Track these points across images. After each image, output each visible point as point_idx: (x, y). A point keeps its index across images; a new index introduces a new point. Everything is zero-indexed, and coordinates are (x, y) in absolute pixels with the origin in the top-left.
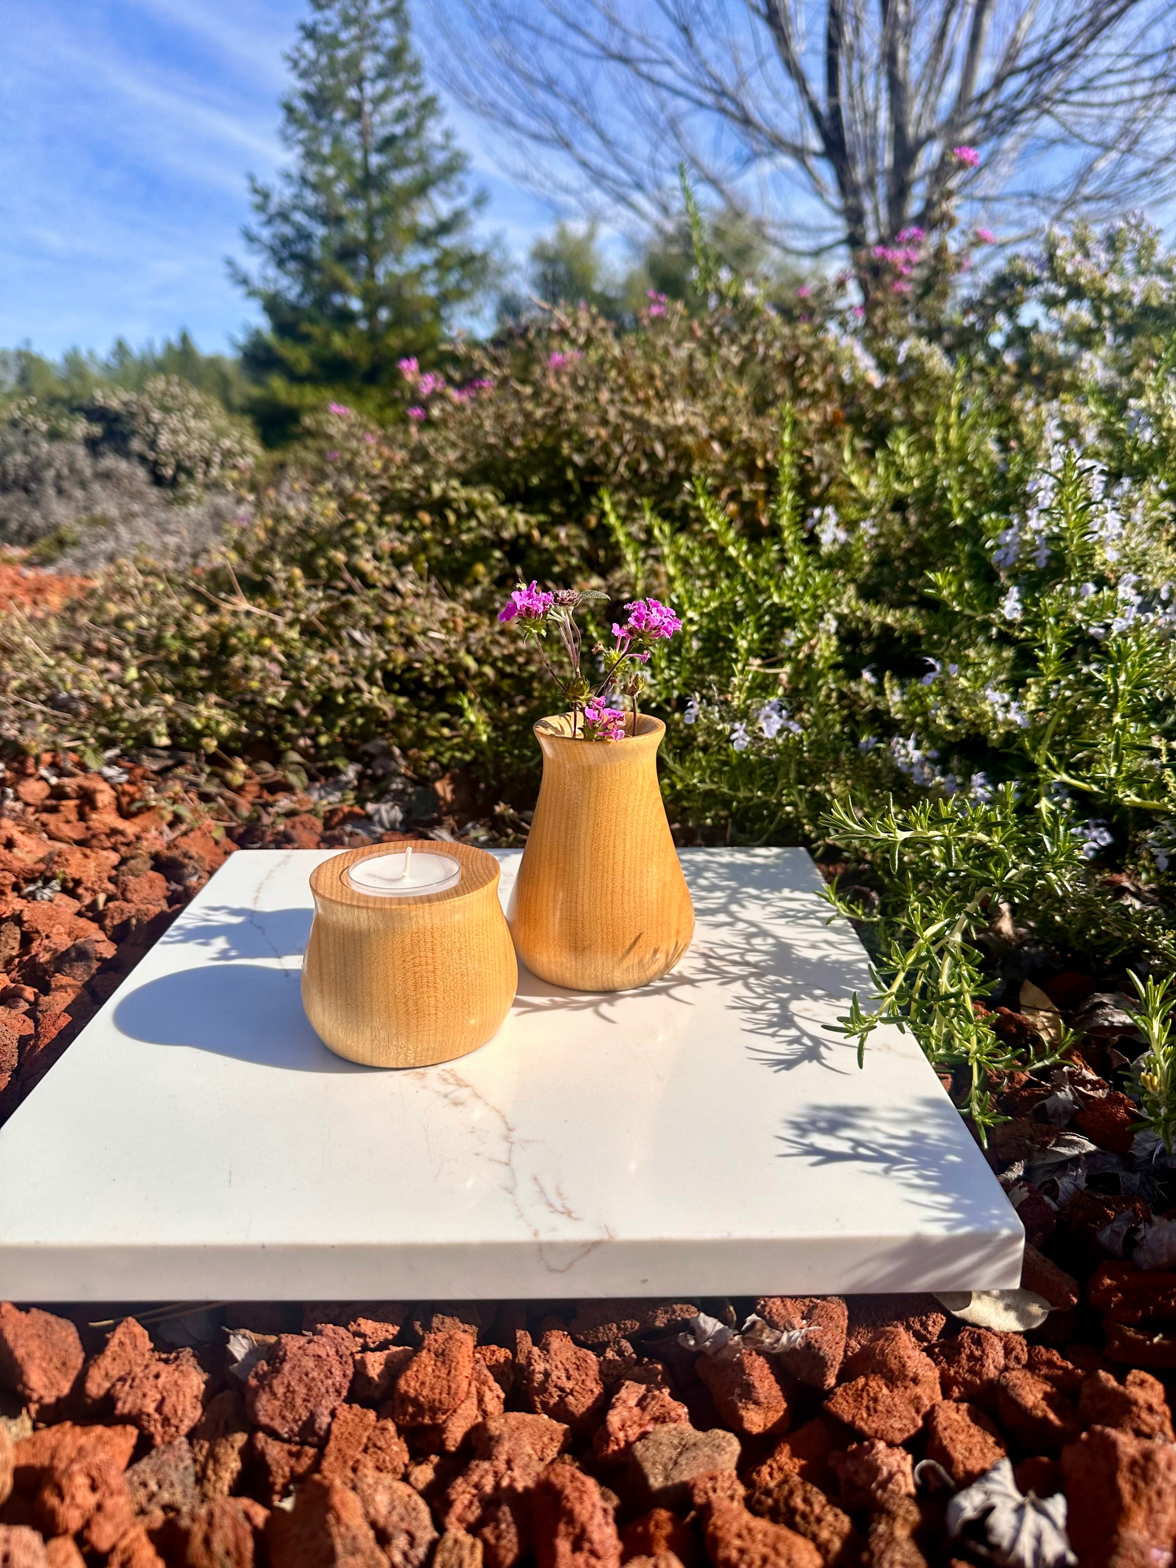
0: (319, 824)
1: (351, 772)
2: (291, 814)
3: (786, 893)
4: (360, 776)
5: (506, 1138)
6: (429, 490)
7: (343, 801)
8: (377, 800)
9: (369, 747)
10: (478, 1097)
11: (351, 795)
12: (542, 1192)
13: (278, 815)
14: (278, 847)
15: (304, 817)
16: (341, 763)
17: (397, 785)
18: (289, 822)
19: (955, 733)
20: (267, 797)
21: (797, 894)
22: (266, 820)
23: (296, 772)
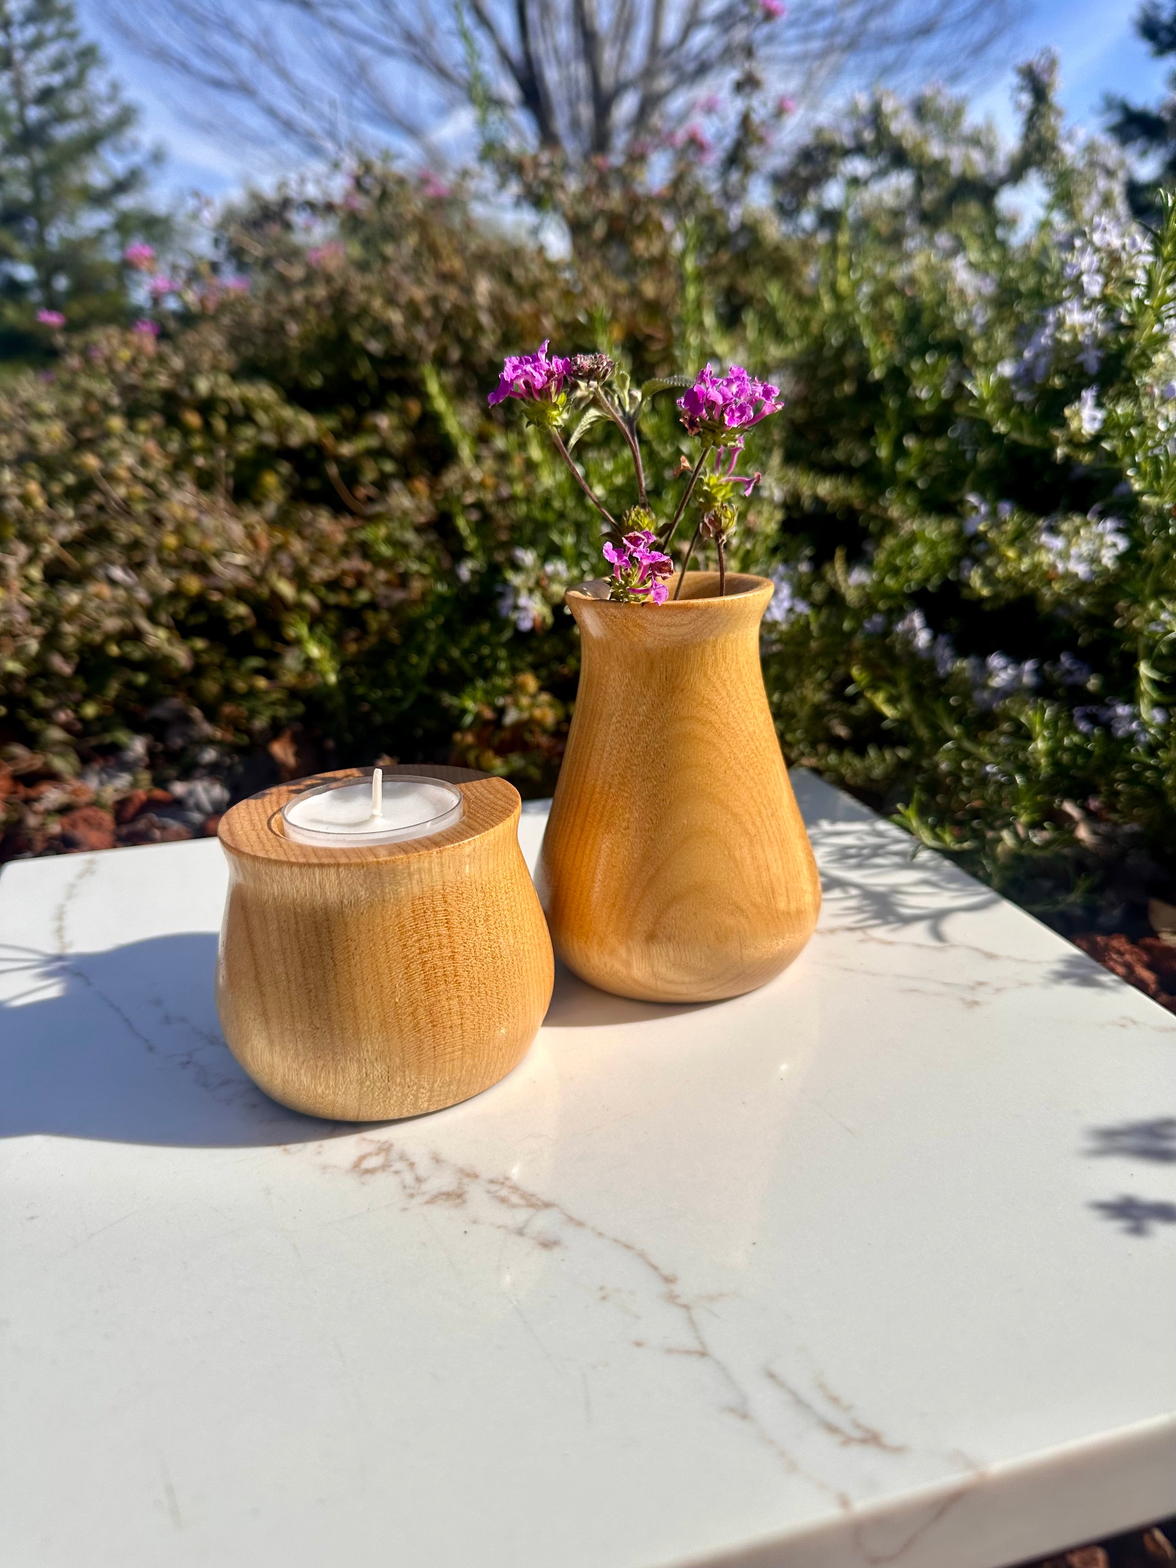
0: (107, 818)
1: (138, 746)
2: (64, 810)
3: (826, 826)
4: (150, 752)
5: (672, 1298)
6: (192, 387)
7: (134, 785)
8: (186, 775)
9: (160, 712)
10: (580, 1224)
11: (145, 777)
12: (799, 1402)
13: (48, 813)
14: (58, 852)
15: (89, 812)
16: (121, 736)
17: (210, 755)
18: (66, 820)
19: (995, 596)
20: (22, 791)
21: (841, 827)
22: (32, 821)
23: (61, 755)
